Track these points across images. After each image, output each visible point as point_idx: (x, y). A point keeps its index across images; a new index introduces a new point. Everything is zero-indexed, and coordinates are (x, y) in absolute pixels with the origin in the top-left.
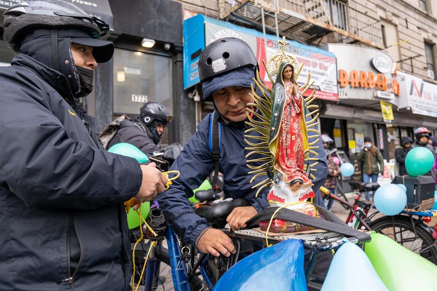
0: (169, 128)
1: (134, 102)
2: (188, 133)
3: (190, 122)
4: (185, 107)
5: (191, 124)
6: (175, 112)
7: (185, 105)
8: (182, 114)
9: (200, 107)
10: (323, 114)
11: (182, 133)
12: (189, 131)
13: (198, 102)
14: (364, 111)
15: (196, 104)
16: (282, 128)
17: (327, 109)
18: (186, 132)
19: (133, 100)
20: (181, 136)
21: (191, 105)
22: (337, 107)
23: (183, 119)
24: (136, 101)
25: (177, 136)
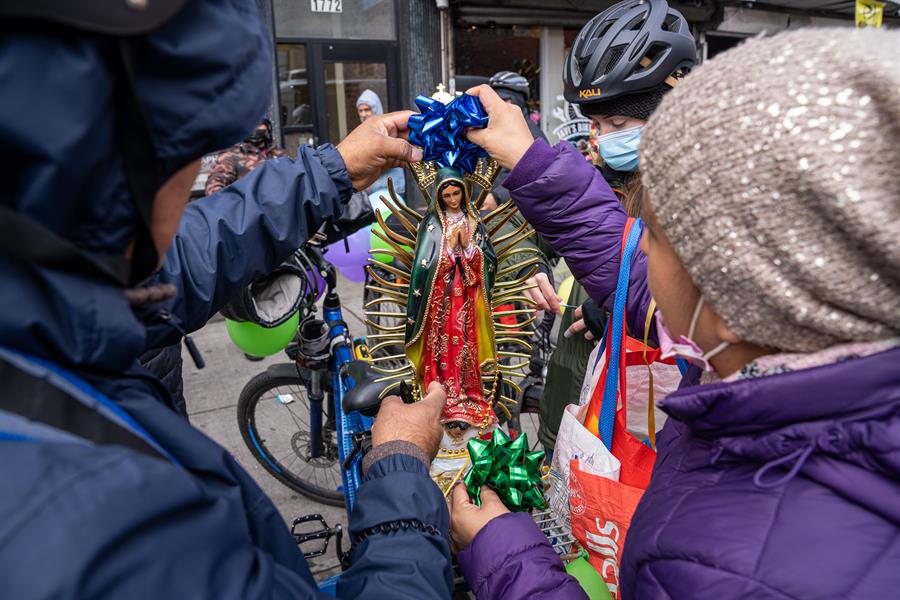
0: (387, 65)
1: (317, 13)
2: (425, 75)
3: (429, 52)
4: (418, 20)
5: (431, 55)
6: (398, 32)
7: (418, 15)
8: (412, 35)
9: (449, 19)
10: (714, 29)
11: (413, 75)
12: (426, 70)
13: (445, 9)
14: (812, 18)
15: (442, 13)
16: (429, 319)
17: (725, 18)
18: (420, 72)
19: (313, 9)
20: (411, 82)
21: (431, 16)
22: (749, 11)
23: (415, 46)
24: (320, 9)
25: (403, 80)
